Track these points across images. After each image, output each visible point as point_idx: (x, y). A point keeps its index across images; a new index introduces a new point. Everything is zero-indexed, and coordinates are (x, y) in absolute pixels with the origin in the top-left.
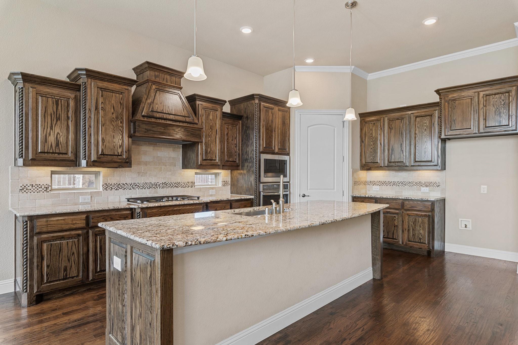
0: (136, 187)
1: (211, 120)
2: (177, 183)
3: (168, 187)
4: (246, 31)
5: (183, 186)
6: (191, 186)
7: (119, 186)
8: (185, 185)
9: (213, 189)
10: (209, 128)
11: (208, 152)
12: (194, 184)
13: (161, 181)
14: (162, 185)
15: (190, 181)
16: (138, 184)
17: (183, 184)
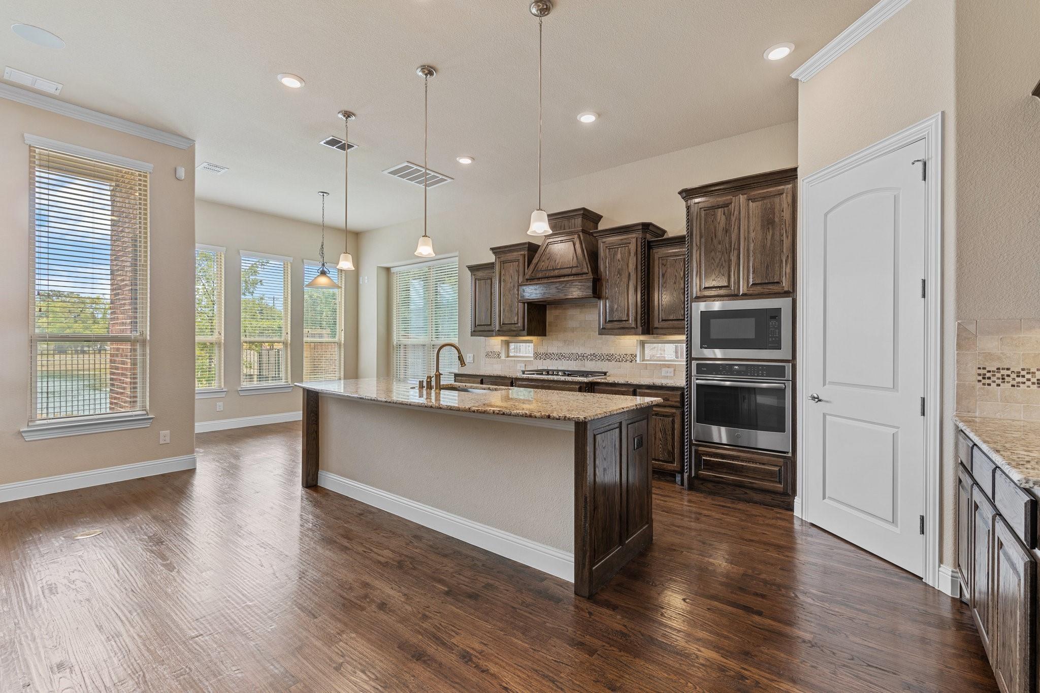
0: (562, 357)
1: (619, 260)
2: (610, 355)
3: (597, 359)
4: (588, 118)
5: (618, 360)
6: (630, 360)
7: (547, 356)
8: (621, 359)
9: (669, 368)
10: (616, 273)
11: (615, 309)
12: (634, 357)
13: (588, 351)
14: (590, 356)
15: (629, 353)
16: (564, 355)
17: (619, 357)
